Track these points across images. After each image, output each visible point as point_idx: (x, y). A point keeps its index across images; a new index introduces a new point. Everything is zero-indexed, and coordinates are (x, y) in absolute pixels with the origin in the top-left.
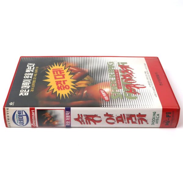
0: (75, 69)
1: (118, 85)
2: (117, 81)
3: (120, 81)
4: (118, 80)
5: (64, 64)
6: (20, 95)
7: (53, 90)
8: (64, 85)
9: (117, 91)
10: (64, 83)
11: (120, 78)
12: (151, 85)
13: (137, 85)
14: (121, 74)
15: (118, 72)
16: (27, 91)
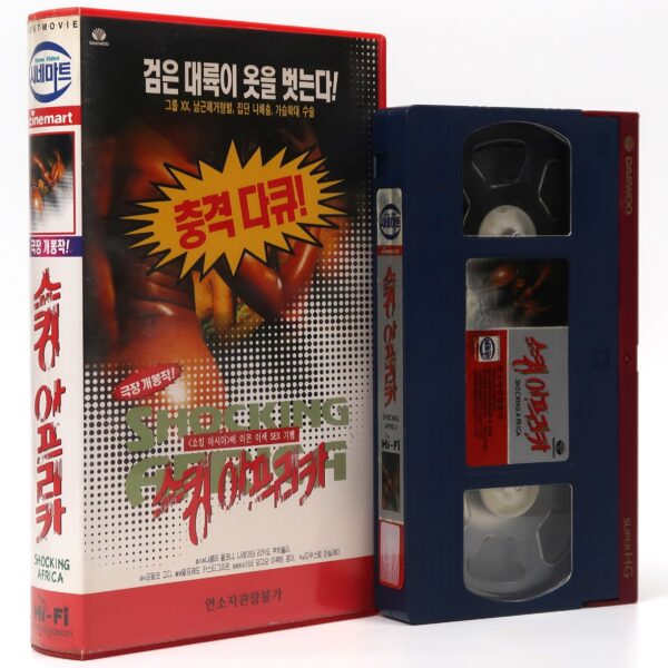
0: (301, 265)
1: (206, 436)
2: (230, 434)
3: (231, 445)
4: (233, 439)
5: (334, 220)
6: (147, 62)
7: (180, 186)
8: (204, 228)
9: (170, 430)
10: (213, 228)
11: (246, 448)
12: (208, 565)
13: (208, 512)
14: (273, 452)
15: (282, 440)
16: (171, 85)
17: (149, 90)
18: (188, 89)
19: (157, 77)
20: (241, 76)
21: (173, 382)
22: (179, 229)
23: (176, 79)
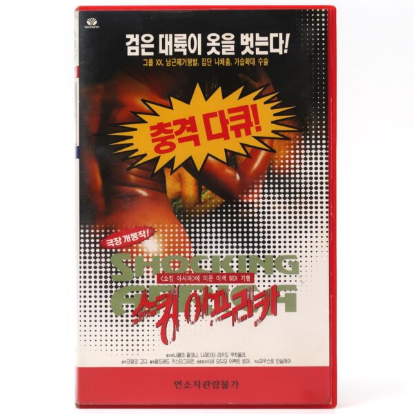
0: (256, 165)
1: (175, 275)
2: (195, 274)
3: (196, 282)
4: (198, 278)
5: (286, 134)
9: (145, 270)
11: (209, 285)
12: (176, 358)
13: (176, 324)
14: (231, 289)
15: (239, 281)
17: (130, 54)
18: (161, 51)
19: (136, 45)
20: (205, 41)
21: (147, 238)
22: (154, 141)
23: (152, 46)
